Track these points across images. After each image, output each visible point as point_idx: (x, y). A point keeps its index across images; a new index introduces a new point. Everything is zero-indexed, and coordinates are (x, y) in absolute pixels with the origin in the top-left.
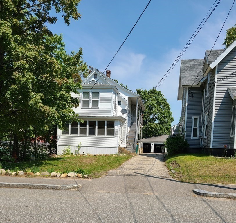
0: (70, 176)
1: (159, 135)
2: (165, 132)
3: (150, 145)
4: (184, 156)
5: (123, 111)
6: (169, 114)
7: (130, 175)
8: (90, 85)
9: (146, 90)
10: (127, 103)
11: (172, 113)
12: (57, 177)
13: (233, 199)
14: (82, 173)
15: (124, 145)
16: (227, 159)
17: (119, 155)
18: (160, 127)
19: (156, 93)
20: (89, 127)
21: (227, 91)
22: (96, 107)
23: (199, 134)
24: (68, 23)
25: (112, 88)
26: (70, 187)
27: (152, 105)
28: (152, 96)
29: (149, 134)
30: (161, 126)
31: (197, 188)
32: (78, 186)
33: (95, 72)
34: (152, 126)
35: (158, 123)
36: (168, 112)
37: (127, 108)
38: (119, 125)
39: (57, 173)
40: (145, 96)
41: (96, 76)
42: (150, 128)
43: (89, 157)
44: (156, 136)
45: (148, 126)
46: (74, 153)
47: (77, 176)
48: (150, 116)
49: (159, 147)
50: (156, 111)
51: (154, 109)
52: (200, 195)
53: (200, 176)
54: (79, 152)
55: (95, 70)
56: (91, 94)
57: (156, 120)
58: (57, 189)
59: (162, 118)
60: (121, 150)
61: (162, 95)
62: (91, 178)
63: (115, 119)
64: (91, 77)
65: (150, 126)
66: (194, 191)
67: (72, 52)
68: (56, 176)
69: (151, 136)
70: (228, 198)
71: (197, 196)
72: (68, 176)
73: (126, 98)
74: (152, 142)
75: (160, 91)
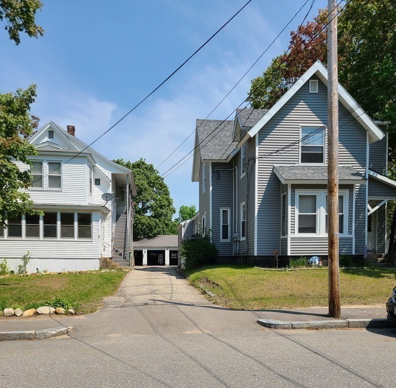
0: (42, 314)
1: (155, 235)
2: (164, 231)
3: (141, 252)
4: (216, 269)
5: (106, 197)
6: (168, 202)
7: (146, 304)
8: (43, 149)
9: (129, 162)
10: (111, 183)
11: (172, 200)
12: (17, 316)
13: (316, 329)
14: (63, 306)
15: (108, 254)
16: (281, 271)
17: (103, 271)
18: (156, 223)
19: (146, 168)
20: (45, 222)
21: (273, 171)
22: (57, 189)
23: (232, 235)
24: (17, 41)
25: (85, 157)
26: (54, 332)
27: (142, 187)
28: (140, 172)
29: (138, 234)
30: (157, 221)
31: (260, 318)
32: (67, 330)
33: (50, 127)
34: (143, 221)
35: (152, 217)
36: (167, 199)
37: (110, 191)
38: (100, 221)
39: (14, 308)
41: (51, 133)
42: (139, 225)
43: (50, 276)
44: (149, 237)
46: (16, 272)
47: (56, 313)
48: (138, 205)
49: (155, 254)
50: (149, 197)
51: (144, 194)
52: (271, 328)
53: (255, 299)
54: (27, 269)
55: (50, 124)
56: (46, 166)
57: (148, 211)
58: (30, 339)
59: (159, 209)
60: (105, 263)
61: (156, 172)
62: (81, 314)
63: (94, 210)
64: (42, 135)
65: (140, 221)
66: (258, 322)
67: (17, 91)
68: (15, 315)
69: (142, 237)
70: (310, 328)
71: (267, 330)
72: (38, 312)
73: (108, 174)
74: (145, 247)
75: (151, 165)
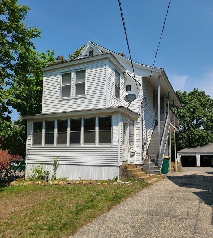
1: (206, 144)
9: (185, 92)
10: (141, 87)
18: (208, 134)
19: (199, 94)
22: (81, 96)
25: (106, 58)
27: (195, 107)
28: (194, 98)
29: (192, 143)
30: (209, 132)
33: (91, 48)
34: (196, 132)
35: (205, 129)
38: (120, 124)
40: (185, 99)
41: (91, 53)
44: (202, 145)
45: (190, 133)
48: (193, 121)
49: (208, 158)
50: (201, 115)
51: (197, 113)
57: (201, 125)
59: (210, 123)
60: (126, 172)
61: (207, 96)
65: (193, 133)
69: (196, 145)
73: (139, 79)
74: (198, 153)
75: (203, 92)
